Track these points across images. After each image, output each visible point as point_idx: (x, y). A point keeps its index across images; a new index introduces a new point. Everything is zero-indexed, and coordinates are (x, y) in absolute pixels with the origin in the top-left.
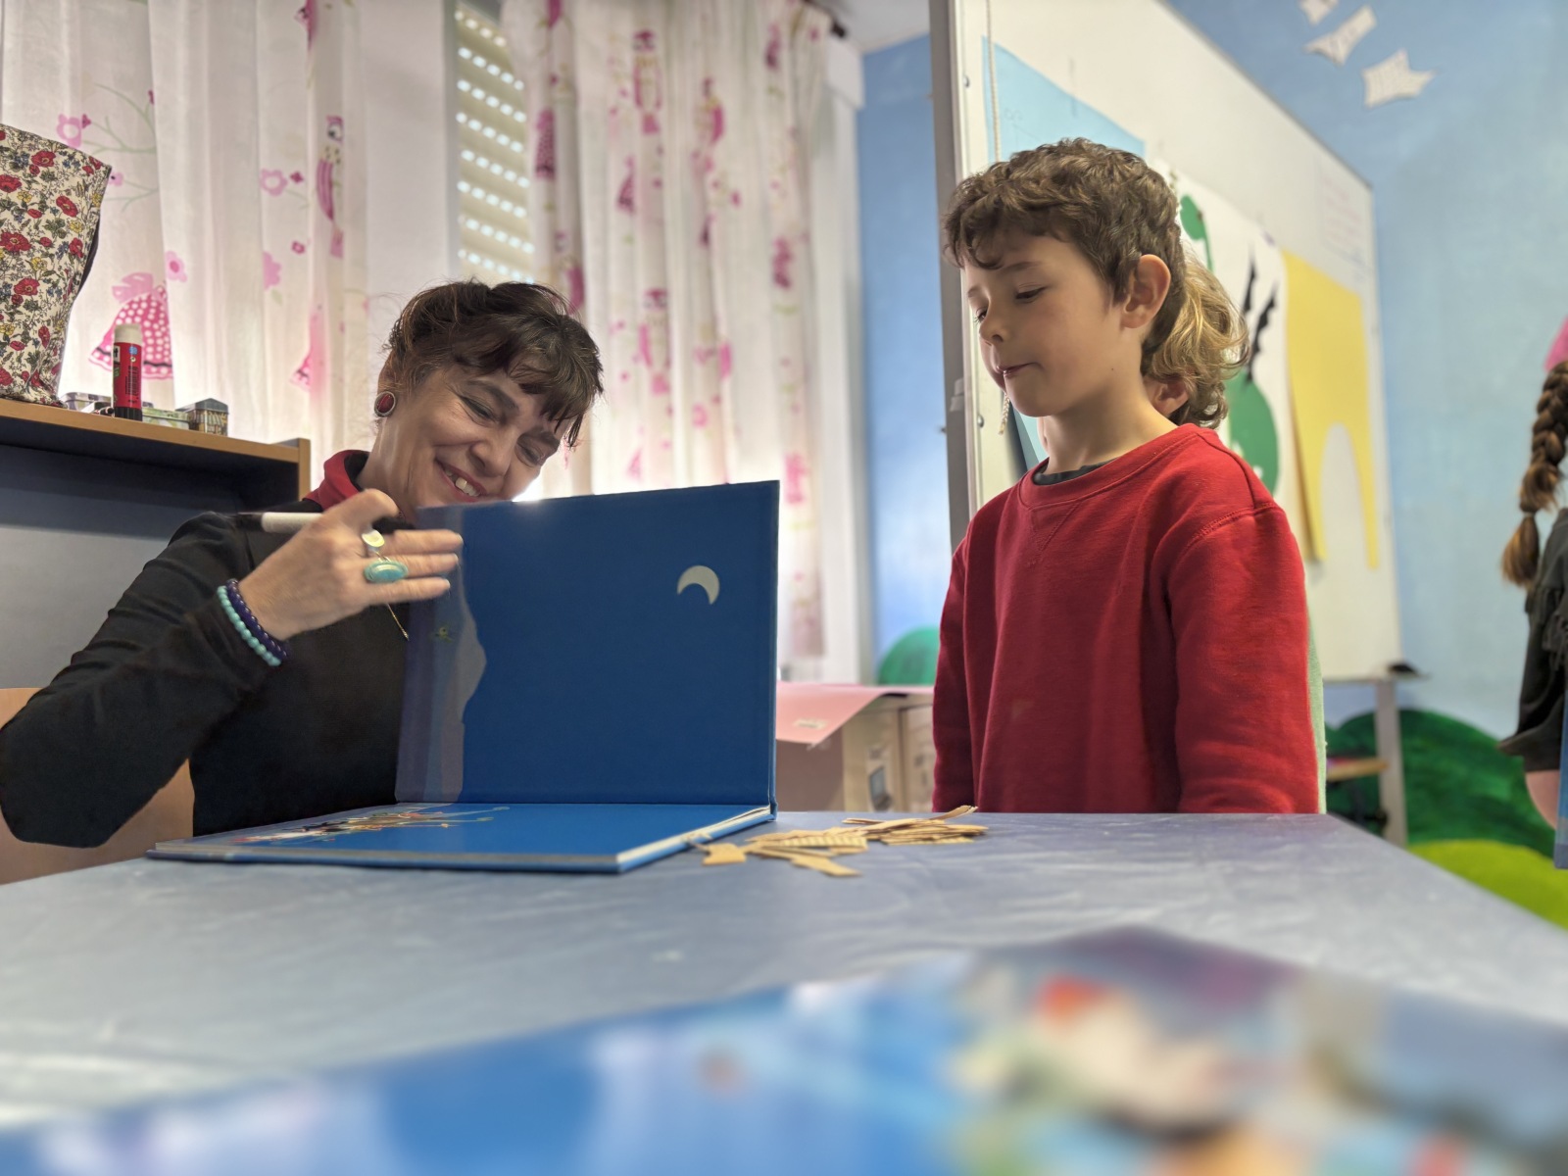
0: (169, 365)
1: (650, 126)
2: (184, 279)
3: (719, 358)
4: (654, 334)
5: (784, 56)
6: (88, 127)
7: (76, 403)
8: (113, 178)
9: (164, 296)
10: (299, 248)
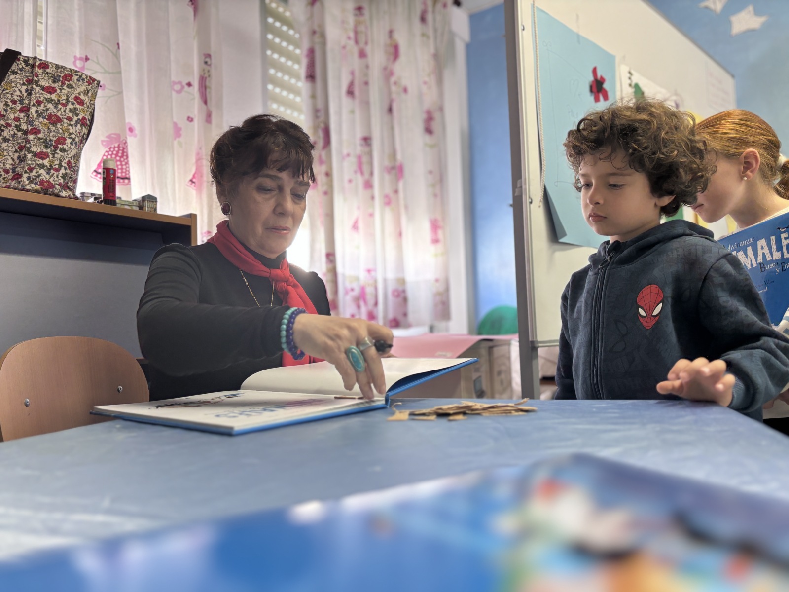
0: (129, 179)
1: (362, 54)
2: (135, 136)
3: (397, 171)
4: (365, 159)
5: (430, 17)
6: (88, 62)
7: (85, 198)
8: (101, 86)
9: (126, 144)
10: (190, 119)
